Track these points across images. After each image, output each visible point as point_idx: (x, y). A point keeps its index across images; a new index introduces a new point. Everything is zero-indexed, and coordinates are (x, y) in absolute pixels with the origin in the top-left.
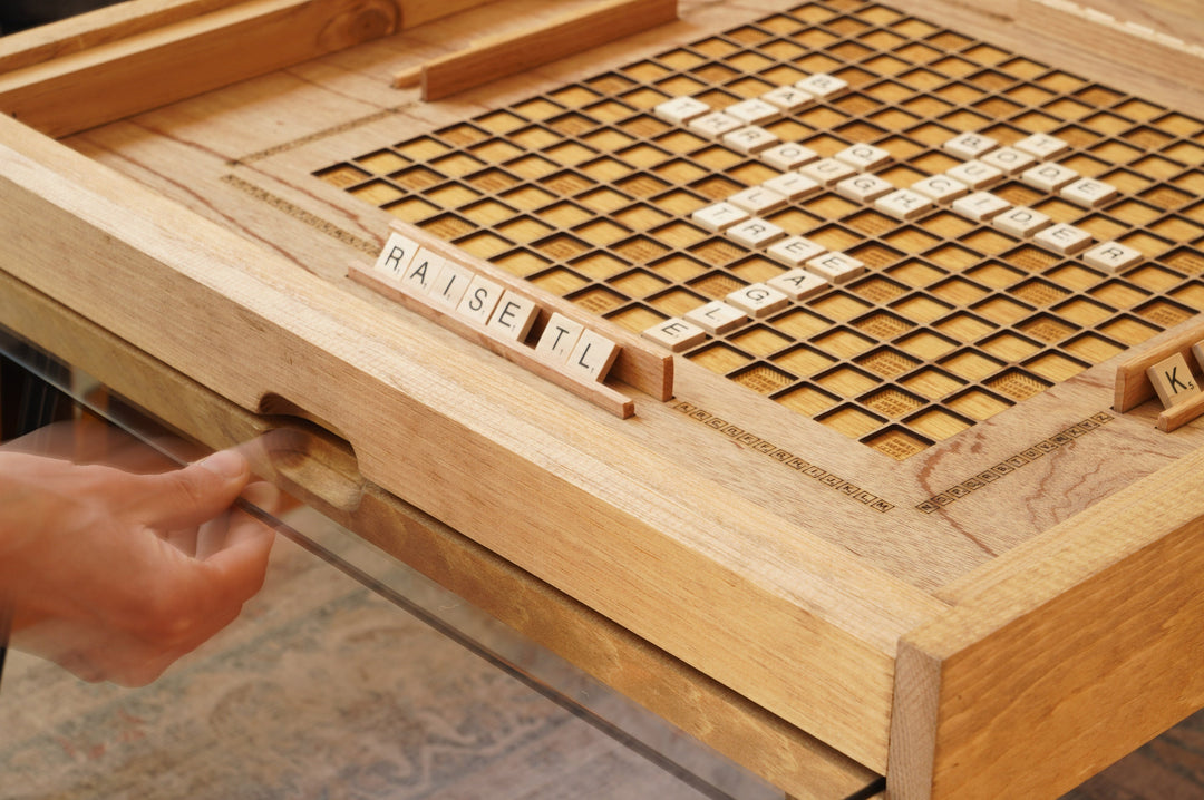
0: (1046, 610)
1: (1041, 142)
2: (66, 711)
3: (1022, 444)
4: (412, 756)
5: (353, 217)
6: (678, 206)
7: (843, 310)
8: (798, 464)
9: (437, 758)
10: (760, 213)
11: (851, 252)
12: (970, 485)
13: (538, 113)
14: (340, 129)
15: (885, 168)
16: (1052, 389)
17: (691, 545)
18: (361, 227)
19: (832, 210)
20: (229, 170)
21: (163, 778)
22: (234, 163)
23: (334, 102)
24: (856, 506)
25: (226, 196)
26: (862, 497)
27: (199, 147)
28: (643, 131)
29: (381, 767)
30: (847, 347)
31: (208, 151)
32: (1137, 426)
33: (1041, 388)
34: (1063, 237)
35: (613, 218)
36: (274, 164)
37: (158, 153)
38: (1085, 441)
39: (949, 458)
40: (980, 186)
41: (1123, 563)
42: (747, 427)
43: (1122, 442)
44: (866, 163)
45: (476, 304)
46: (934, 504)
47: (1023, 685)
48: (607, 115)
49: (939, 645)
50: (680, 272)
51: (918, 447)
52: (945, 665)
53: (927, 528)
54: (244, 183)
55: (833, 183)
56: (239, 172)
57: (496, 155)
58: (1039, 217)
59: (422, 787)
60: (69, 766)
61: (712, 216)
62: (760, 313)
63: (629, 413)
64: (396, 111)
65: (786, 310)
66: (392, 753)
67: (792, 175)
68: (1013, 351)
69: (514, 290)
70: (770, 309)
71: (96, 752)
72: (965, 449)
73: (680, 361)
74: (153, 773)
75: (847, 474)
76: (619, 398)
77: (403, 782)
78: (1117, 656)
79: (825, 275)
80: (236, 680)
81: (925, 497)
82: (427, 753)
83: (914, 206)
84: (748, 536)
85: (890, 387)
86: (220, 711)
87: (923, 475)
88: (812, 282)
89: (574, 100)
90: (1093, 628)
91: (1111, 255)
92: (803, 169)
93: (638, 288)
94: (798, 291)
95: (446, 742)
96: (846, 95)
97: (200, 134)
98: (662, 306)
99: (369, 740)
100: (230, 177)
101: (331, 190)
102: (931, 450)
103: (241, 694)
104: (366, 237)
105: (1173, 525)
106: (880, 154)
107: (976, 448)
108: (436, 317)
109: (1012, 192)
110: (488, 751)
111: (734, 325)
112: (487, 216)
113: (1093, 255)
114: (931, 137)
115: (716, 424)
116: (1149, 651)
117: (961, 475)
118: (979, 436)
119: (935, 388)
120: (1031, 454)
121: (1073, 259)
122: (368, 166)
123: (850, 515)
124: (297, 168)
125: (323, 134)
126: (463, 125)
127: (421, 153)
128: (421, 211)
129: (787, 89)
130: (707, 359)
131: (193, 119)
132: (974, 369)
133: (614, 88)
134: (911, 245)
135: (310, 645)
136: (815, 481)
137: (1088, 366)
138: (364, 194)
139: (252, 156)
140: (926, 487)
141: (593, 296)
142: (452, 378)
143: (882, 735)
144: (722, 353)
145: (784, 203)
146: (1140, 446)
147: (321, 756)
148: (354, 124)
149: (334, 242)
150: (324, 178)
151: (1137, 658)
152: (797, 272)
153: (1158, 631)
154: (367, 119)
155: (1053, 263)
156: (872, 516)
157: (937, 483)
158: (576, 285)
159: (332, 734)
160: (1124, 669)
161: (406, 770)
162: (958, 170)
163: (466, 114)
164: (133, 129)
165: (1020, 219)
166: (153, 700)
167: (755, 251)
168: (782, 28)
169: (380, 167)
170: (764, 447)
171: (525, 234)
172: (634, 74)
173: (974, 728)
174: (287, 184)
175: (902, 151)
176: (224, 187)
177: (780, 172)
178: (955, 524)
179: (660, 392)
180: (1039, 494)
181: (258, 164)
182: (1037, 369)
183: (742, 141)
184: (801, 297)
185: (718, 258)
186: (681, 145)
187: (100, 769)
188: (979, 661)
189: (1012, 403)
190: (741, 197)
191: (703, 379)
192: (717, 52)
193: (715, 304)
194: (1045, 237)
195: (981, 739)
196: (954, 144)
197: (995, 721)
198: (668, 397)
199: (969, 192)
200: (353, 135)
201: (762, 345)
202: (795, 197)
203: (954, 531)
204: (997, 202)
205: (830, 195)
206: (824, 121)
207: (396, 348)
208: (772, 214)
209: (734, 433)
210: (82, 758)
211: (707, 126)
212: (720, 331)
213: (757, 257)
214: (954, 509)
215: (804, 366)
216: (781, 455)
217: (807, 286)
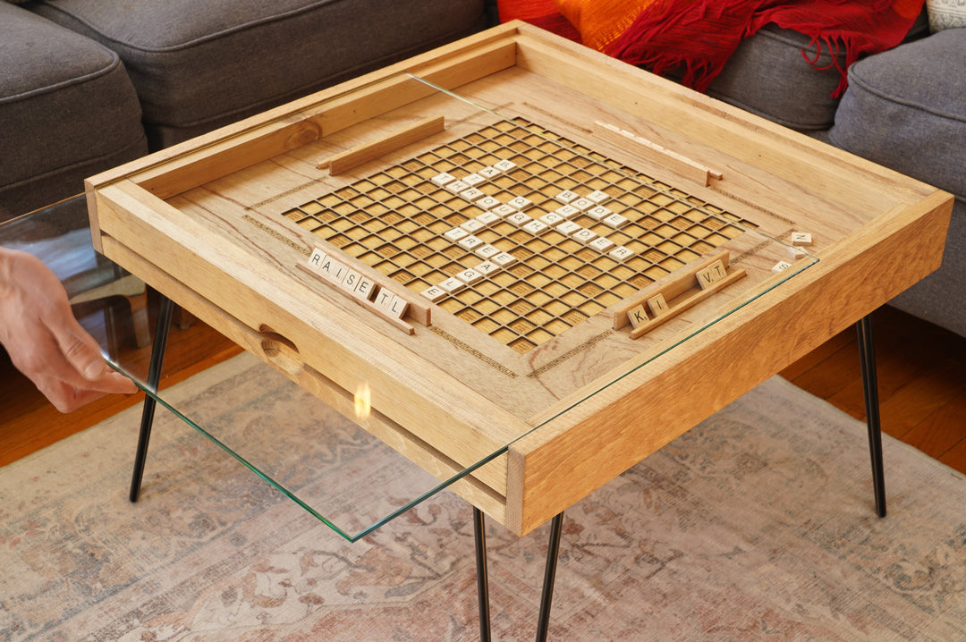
0: (569, 432)
1: (598, 196)
2: (180, 432)
3: (573, 346)
4: (333, 450)
5: (299, 236)
6: (438, 229)
7: (505, 281)
8: (481, 356)
9: (343, 451)
10: (473, 232)
11: (510, 252)
12: (550, 365)
13: (381, 181)
14: (294, 191)
15: (529, 209)
16: (589, 319)
17: (431, 400)
18: (302, 241)
19: (505, 230)
20: (246, 213)
21: (224, 463)
22: (248, 209)
23: (292, 176)
24: (502, 375)
25: (245, 226)
26: (505, 371)
27: (233, 201)
28: (425, 190)
29: (319, 455)
30: (506, 299)
31: (237, 202)
32: (622, 337)
33: (585, 318)
34: (601, 244)
35: (410, 236)
36: (265, 209)
37: (215, 204)
38: (599, 344)
39: (543, 353)
40: (569, 218)
41: (601, 411)
42: (461, 338)
43: (615, 344)
44: (520, 206)
45: (350, 282)
46: (534, 374)
47: (561, 461)
48: (411, 182)
49: (524, 449)
50: (438, 262)
51: (530, 347)
52: (526, 457)
53: (531, 386)
54: (252, 219)
55: (506, 217)
56: (250, 214)
57: (361, 203)
58: (593, 234)
59: (338, 464)
60: (182, 458)
61: (453, 235)
62: (470, 284)
63: (412, 333)
64: (318, 181)
65: (481, 281)
66: (324, 449)
67: (489, 213)
68: (574, 300)
69: (366, 276)
70: (475, 281)
71: (194, 451)
72: (550, 348)
73: (434, 307)
74: (219, 461)
75: (499, 361)
76: (408, 326)
77: (328, 462)
78: (601, 446)
79: (498, 264)
80: (255, 415)
81: (531, 371)
82: (339, 449)
83: (539, 229)
84: (454, 396)
85: (521, 319)
86: (248, 430)
87: (531, 361)
88: (493, 267)
89: (397, 174)
90: (590, 437)
91: (621, 254)
92: (493, 210)
93: (419, 271)
94: (487, 272)
95: (348, 443)
96: (516, 170)
97: (233, 194)
98: (429, 280)
99: (314, 442)
100: (246, 216)
101: (289, 222)
102: (536, 349)
103: (257, 421)
104: (304, 246)
105: (624, 394)
106: (527, 201)
107: (554, 348)
108: (333, 287)
109: (583, 220)
110: (366, 447)
111: (458, 289)
112: (357, 235)
113: (613, 253)
114: (550, 192)
115: (448, 337)
116: (615, 443)
117: (547, 360)
118: (556, 342)
119: (540, 318)
120: (576, 350)
121: (605, 255)
122: (305, 209)
123: (500, 380)
124: (274, 211)
125: (287, 193)
126: (348, 187)
127: (329, 203)
128: (328, 233)
129: (489, 168)
130: (446, 305)
131: (230, 186)
132: (558, 309)
133: (415, 167)
134: (537, 248)
135: (288, 398)
136: (487, 364)
137: (605, 308)
138: (304, 224)
139: (256, 205)
140: (532, 366)
141: (400, 275)
142: (337, 323)
143: (504, 482)
144: (453, 302)
145: (484, 227)
146: (623, 346)
147: (293, 450)
148: (300, 188)
149: (291, 249)
150: (287, 216)
151: (609, 446)
152: (487, 262)
153: (618, 435)
154: (306, 185)
155: (597, 256)
156: (509, 380)
157: (537, 364)
158: (393, 269)
159: (298, 440)
160: (604, 450)
161: (330, 457)
162: (560, 210)
163: (349, 182)
164: (204, 192)
165: (584, 235)
166: (219, 425)
167: (470, 252)
168: (490, 134)
169: (312, 210)
170: (466, 347)
171: (372, 244)
172: (423, 160)
173: (540, 479)
174: (271, 219)
175: (537, 199)
176: (244, 221)
177: (485, 211)
178: (542, 383)
179: (425, 323)
180: (578, 370)
181: (258, 209)
182: (583, 309)
183: (468, 195)
184: (488, 275)
185: (454, 255)
186: (442, 197)
187: (196, 460)
188: (541, 454)
189: (572, 326)
190: (466, 225)
191: (443, 315)
192: (460, 147)
193: (452, 279)
194: (594, 244)
195: (543, 483)
196: (560, 197)
197: (549, 475)
198: (429, 325)
199: (565, 221)
200: (299, 193)
201: (470, 298)
202: (489, 224)
203: (542, 387)
204: (575, 226)
205: (505, 222)
206: (505, 184)
207: (314, 308)
208: (478, 233)
209: (456, 342)
210: (187, 454)
211: (453, 188)
212: (452, 292)
213: (471, 254)
214: (542, 376)
215: (486, 308)
216: (474, 352)
217: (491, 269)
